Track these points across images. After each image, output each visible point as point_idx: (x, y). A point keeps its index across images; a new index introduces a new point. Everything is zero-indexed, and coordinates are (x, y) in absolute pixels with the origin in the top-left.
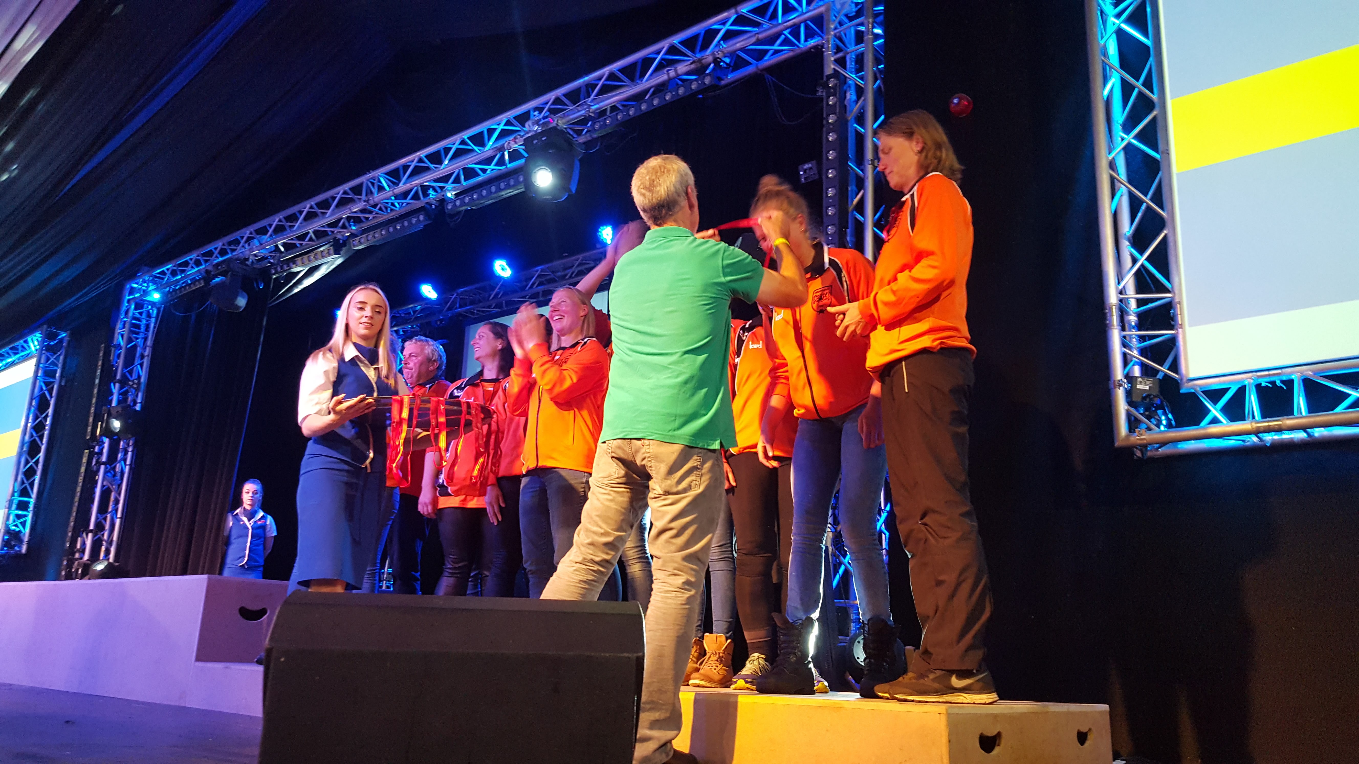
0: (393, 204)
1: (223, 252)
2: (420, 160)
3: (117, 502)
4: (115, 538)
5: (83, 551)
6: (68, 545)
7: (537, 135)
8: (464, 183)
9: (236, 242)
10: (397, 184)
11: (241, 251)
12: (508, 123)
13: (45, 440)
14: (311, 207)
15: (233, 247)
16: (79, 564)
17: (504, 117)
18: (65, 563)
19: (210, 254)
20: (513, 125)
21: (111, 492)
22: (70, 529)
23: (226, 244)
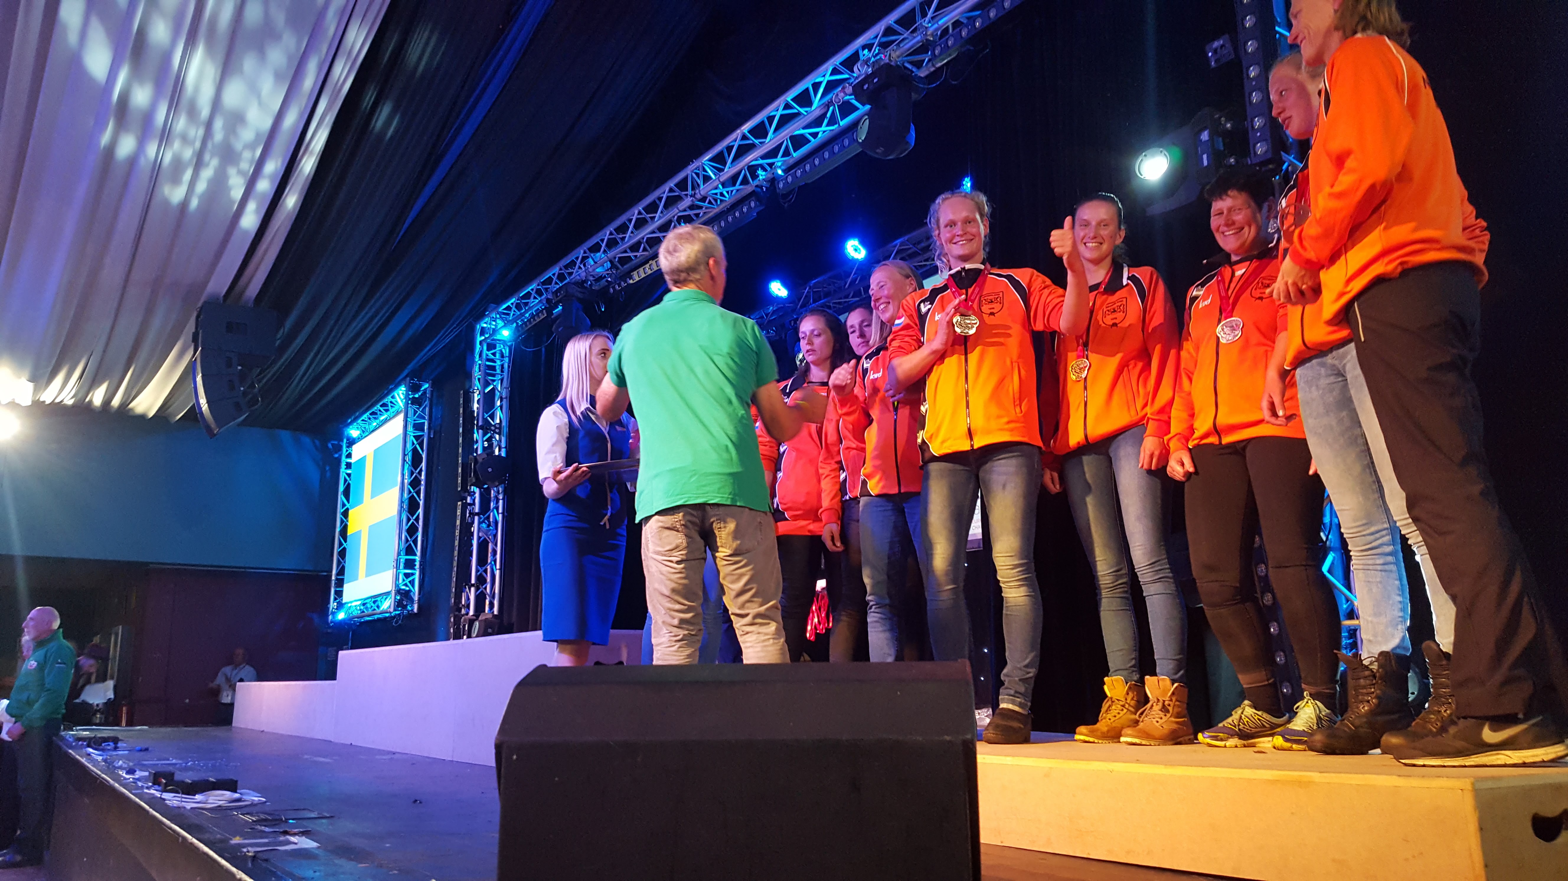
0: (722, 194)
1: (561, 277)
2: (744, 137)
3: (494, 552)
4: (497, 591)
5: (468, 606)
6: (453, 600)
7: (868, 78)
8: (795, 155)
9: (572, 264)
10: (722, 170)
11: (579, 273)
12: (835, 72)
13: (422, 495)
14: (640, 213)
15: (571, 271)
16: (465, 620)
17: (829, 66)
18: (452, 620)
19: (549, 281)
20: (841, 73)
21: (488, 543)
22: (453, 585)
23: (563, 268)
